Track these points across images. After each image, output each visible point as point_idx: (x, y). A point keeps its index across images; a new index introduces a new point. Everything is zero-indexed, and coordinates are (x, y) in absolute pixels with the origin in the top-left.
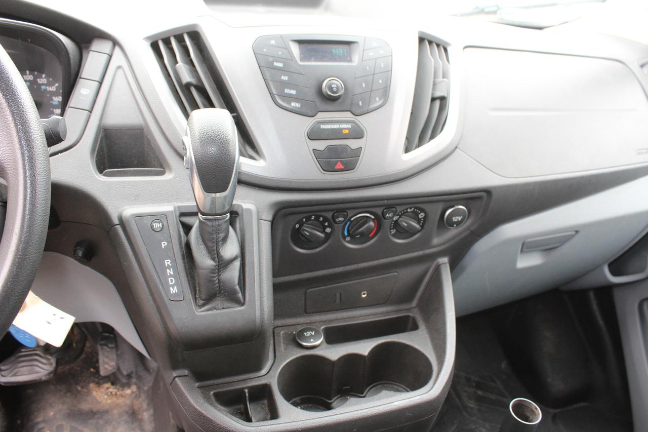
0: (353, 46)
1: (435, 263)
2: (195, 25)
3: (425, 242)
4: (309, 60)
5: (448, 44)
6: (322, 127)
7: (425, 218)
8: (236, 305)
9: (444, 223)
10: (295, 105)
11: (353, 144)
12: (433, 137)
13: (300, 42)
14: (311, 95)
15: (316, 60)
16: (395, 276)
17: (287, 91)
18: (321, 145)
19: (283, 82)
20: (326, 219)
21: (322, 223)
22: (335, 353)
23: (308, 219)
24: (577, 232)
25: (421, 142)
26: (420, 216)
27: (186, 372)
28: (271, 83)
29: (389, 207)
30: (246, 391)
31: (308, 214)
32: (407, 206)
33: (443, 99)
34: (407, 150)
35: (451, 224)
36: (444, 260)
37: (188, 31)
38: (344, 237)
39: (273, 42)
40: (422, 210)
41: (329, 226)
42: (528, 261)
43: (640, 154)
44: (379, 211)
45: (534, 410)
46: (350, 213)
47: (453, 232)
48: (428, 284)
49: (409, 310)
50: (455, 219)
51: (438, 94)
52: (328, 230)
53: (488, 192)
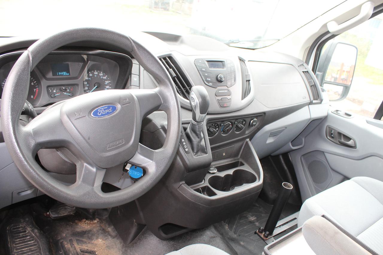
0: (223, 62)
1: (246, 141)
2: (171, 54)
3: (243, 133)
4: (211, 68)
5: (245, 60)
6: (219, 91)
7: (245, 124)
8: (205, 154)
9: (250, 125)
10: (210, 84)
11: (229, 97)
12: (248, 95)
13: (208, 61)
14: (215, 80)
15: (213, 68)
16: (233, 147)
17: (208, 79)
18: (219, 98)
19: (206, 76)
20: (218, 125)
21: (216, 127)
22: (222, 174)
23: (212, 125)
24: (286, 128)
25: (245, 97)
26: (244, 123)
27: (184, 182)
28: (202, 76)
29: (236, 120)
30: (200, 189)
31: (213, 123)
32: (240, 120)
33: (249, 81)
34: (242, 99)
35: (252, 125)
36: (248, 140)
37: (168, 56)
38: (221, 132)
39: (200, 61)
40: (245, 121)
41: (218, 128)
42: (270, 140)
43: (303, 99)
44: (233, 121)
45: (289, 185)
46: (225, 122)
47: (252, 128)
48: (244, 149)
49: (238, 159)
50: (254, 124)
51: (248, 79)
52: (217, 129)
53: (264, 113)
